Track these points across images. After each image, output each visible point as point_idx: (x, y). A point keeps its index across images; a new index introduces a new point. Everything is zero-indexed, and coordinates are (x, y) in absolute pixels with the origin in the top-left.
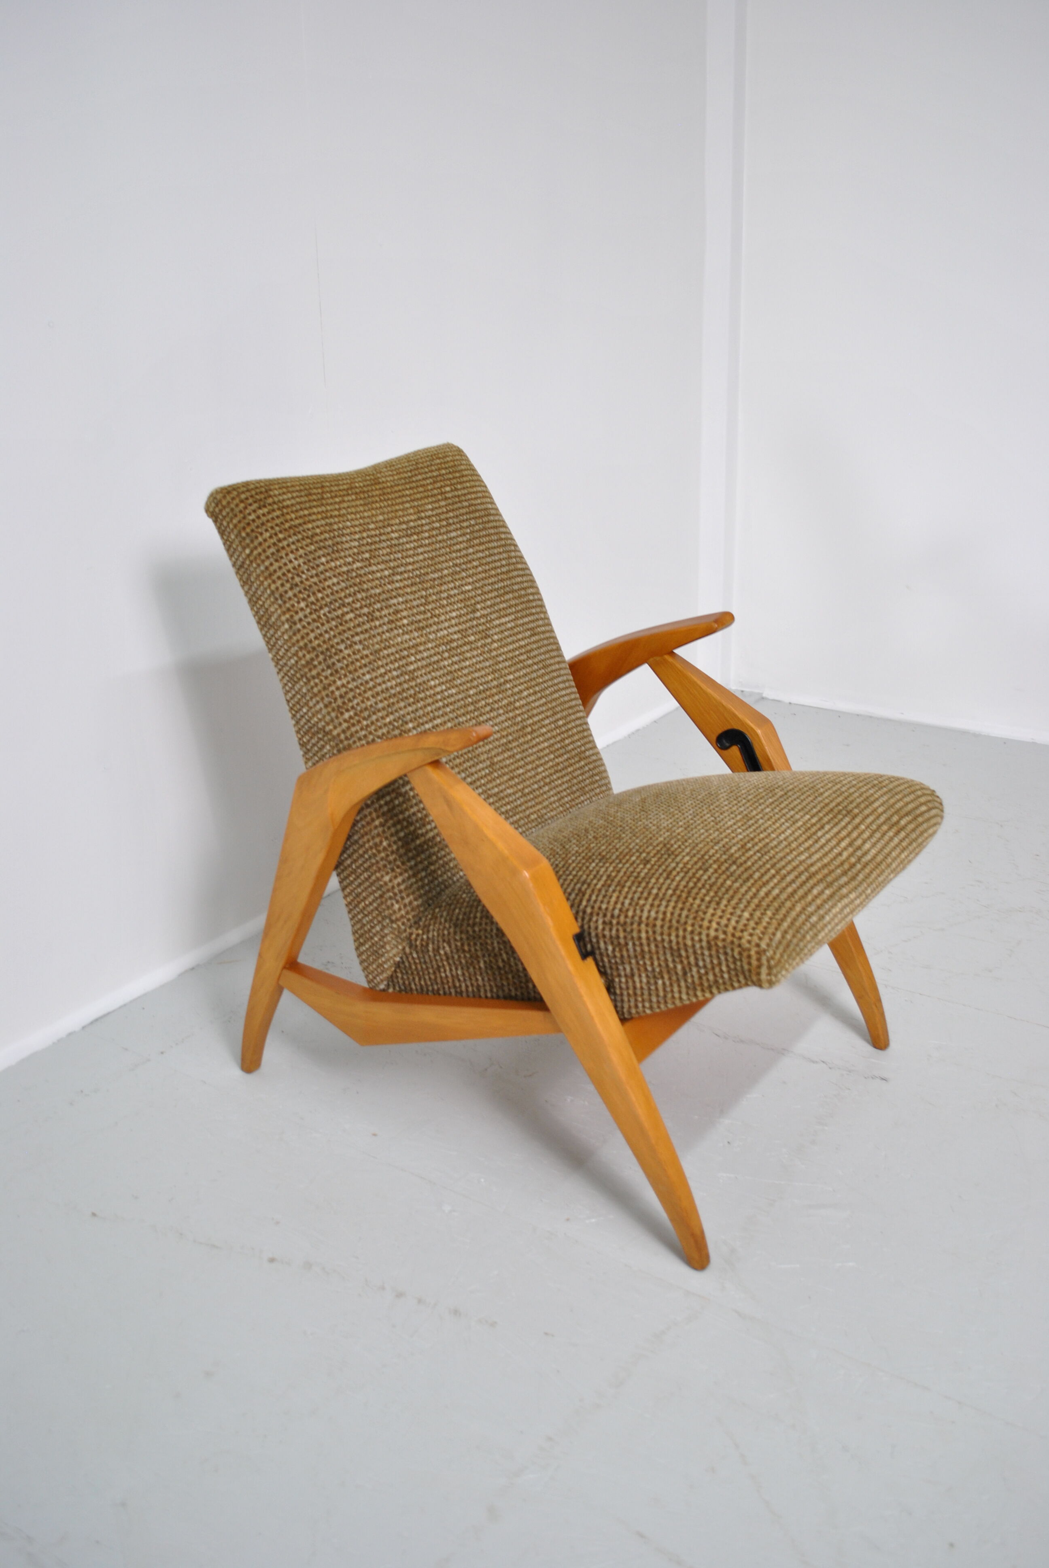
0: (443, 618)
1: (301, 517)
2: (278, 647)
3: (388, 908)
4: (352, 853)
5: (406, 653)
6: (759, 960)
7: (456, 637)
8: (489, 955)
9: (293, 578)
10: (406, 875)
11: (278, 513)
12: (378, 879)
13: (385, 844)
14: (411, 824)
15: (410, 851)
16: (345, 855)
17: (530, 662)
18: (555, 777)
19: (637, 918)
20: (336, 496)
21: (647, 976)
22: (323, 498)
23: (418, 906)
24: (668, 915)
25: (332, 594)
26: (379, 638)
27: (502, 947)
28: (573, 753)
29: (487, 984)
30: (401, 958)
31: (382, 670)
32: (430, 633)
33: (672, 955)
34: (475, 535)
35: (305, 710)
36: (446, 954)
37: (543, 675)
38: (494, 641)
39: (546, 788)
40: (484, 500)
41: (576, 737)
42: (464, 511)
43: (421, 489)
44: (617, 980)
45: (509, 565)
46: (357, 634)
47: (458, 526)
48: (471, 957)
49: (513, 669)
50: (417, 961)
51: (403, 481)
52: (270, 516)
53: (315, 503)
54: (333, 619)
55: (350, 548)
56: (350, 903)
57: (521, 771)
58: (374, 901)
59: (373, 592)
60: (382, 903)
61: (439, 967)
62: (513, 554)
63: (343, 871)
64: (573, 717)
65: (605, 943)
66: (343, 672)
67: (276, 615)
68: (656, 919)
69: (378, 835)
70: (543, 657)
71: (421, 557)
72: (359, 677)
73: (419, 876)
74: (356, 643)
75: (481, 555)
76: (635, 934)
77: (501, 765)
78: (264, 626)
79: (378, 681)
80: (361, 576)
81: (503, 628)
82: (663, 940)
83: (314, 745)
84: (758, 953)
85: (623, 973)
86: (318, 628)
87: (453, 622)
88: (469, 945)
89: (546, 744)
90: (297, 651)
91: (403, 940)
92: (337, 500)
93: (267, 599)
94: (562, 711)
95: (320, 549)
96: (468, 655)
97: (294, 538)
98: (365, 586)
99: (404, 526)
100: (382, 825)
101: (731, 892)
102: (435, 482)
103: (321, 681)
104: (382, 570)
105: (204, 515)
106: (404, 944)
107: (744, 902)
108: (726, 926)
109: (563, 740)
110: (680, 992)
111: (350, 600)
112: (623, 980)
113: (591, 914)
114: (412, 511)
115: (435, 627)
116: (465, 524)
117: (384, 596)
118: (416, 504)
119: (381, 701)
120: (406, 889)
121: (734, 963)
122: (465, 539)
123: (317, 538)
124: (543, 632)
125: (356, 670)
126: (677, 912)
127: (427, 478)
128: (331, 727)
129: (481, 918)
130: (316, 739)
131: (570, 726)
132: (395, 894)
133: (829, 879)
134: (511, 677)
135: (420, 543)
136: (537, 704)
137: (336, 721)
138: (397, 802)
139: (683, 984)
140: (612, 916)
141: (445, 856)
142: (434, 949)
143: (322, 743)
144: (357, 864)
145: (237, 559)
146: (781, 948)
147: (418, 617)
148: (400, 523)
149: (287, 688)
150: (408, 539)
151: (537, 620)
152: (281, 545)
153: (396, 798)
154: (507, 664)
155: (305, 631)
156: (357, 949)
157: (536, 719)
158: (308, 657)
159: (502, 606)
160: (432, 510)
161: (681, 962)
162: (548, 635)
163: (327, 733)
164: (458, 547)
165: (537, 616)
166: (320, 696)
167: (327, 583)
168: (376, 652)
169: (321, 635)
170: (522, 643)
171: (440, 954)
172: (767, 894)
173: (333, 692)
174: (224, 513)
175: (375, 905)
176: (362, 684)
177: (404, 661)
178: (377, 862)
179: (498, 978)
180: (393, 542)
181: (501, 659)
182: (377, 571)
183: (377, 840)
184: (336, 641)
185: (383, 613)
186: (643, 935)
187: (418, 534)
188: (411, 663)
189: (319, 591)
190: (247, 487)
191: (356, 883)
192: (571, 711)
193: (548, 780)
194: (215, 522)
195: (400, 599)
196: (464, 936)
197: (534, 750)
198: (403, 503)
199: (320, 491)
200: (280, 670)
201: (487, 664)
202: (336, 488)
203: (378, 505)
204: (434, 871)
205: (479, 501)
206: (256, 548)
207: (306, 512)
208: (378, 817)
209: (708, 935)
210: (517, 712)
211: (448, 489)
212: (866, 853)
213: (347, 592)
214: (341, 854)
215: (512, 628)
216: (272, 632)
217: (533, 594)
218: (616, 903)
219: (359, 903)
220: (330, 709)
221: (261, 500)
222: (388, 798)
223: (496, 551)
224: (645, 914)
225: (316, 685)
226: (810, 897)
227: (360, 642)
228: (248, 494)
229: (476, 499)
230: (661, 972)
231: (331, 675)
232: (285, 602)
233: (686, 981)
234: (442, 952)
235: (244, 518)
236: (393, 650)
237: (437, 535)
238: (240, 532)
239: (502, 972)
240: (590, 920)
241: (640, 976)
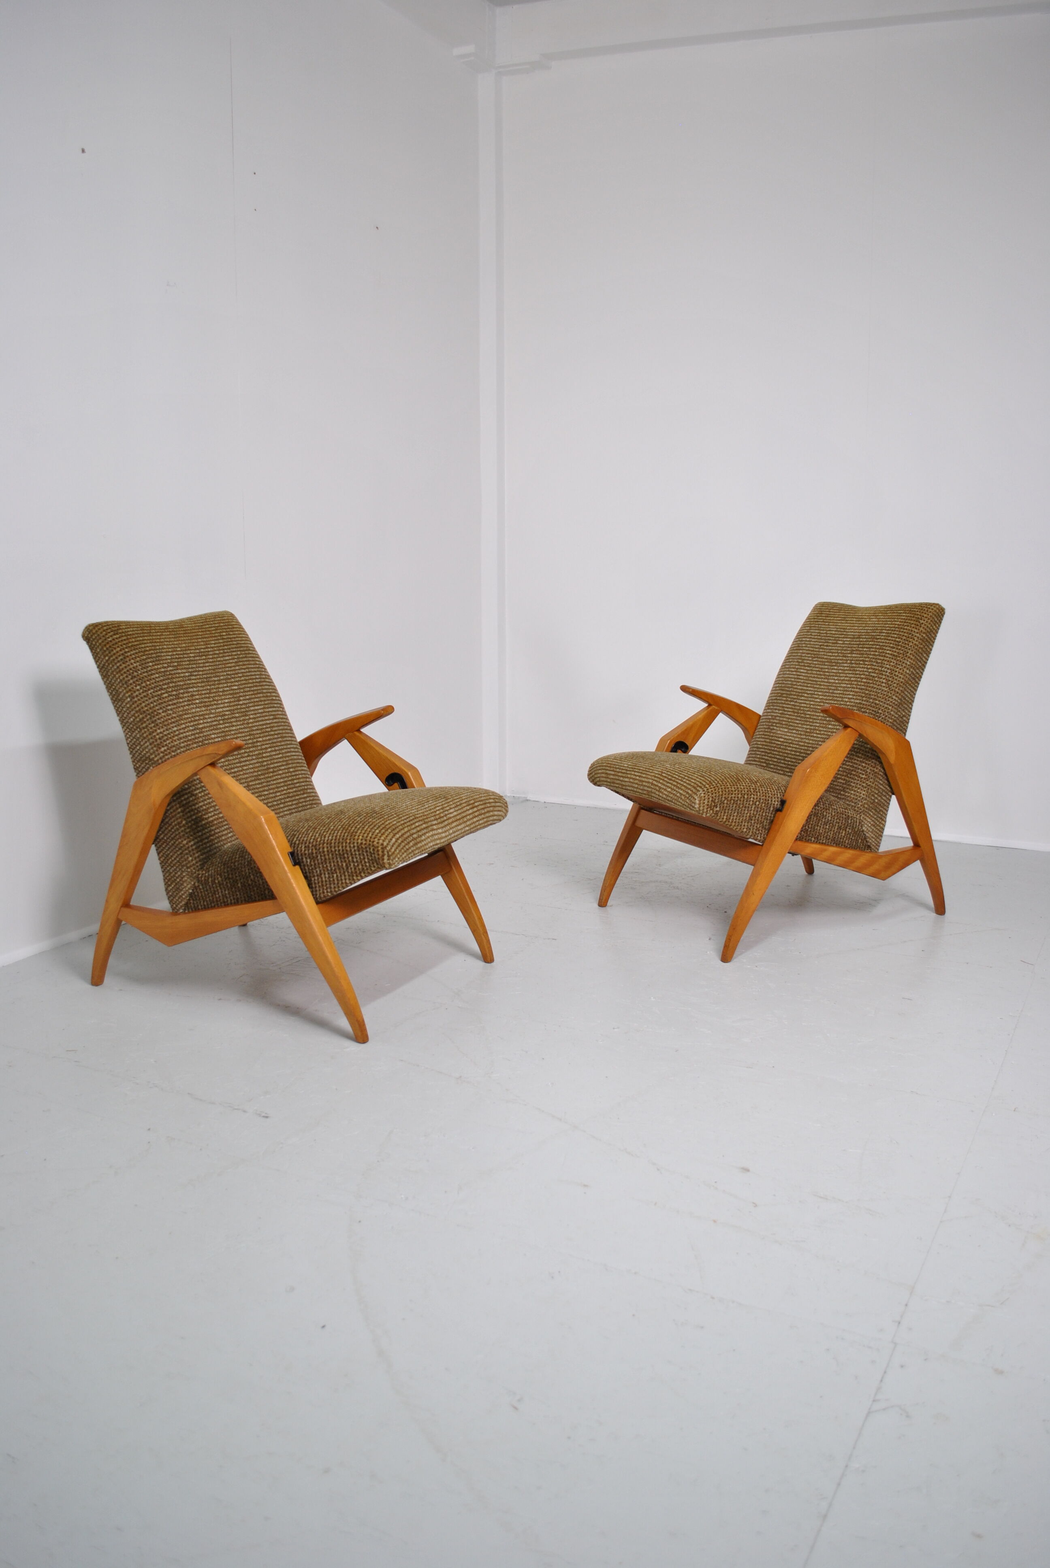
0: (220, 702)
1: (138, 641)
2: (123, 712)
3: (186, 860)
4: (165, 830)
5: (197, 718)
6: (383, 852)
7: (227, 713)
8: (244, 878)
9: (133, 673)
10: (196, 840)
11: (125, 638)
12: (180, 843)
13: (184, 822)
14: (200, 812)
15: (199, 827)
16: (160, 832)
17: (272, 733)
18: (288, 800)
19: (322, 841)
20: (158, 632)
21: (329, 873)
22: (150, 632)
23: (203, 859)
24: (338, 837)
25: (155, 682)
26: (182, 708)
27: (250, 871)
28: (300, 788)
29: (242, 896)
30: (193, 890)
31: (184, 726)
32: (212, 709)
33: (340, 858)
34: (240, 660)
35: (138, 748)
36: (219, 882)
37: (280, 742)
38: (250, 719)
39: (282, 806)
40: (246, 642)
41: (301, 780)
42: (234, 646)
43: (208, 632)
44: (313, 879)
45: (260, 678)
46: (170, 705)
47: (230, 654)
48: (234, 881)
49: (262, 735)
50: (202, 890)
51: (197, 627)
52: (120, 639)
53: (146, 634)
54: (156, 696)
55: (166, 659)
56: (162, 862)
57: (266, 793)
58: (177, 857)
59: (179, 683)
60: (182, 857)
61: (215, 891)
62: (263, 673)
63: (159, 842)
64: (299, 768)
65: (306, 858)
66: (161, 725)
67: (122, 694)
68: (332, 840)
69: (180, 817)
70: (281, 732)
71: (207, 668)
72: (170, 729)
73: (204, 842)
74: (168, 710)
75: (243, 671)
76: (321, 850)
77: (254, 787)
78: (115, 701)
79: (181, 731)
80: (172, 674)
81: (256, 712)
82: (335, 851)
83: (143, 768)
84: (382, 848)
85: (316, 874)
86: (147, 700)
87: (226, 705)
88: (232, 874)
89: (282, 780)
90: (134, 714)
91: (194, 878)
92: (159, 634)
93: (117, 685)
94: (292, 763)
95: (149, 658)
96: (235, 724)
97: (134, 652)
98: (174, 680)
99: (198, 651)
100: (182, 811)
101: (371, 823)
102: (216, 630)
103: (148, 730)
104: (184, 673)
105: (81, 639)
106: (195, 881)
107: (377, 826)
108: (367, 837)
109: (293, 780)
110: (345, 879)
111: (166, 686)
112: (316, 878)
113: (299, 844)
114: (202, 643)
115: (215, 707)
116: (234, 653)
117: (185, 686)
118: (205, 640)
119: (183, 743)
120: (196, 848)
121: (371, 856)
122: (234, 661)
123: (147, 653)
124: (282, 718)
125: (168, 724)
126: (343, 834)
127: (212, 627)
128: (153, 756)
129: (239, 858)
130: (145, 764)
131: (297, 773)
132: (190, 852)
133: (426, 820)
134: (261, 739)
135: (207, 661)
136: (277, 757)
137: (156, 752)
138: (191, 799)
139: (346, 873)
140: (310, 843)
141: (219, 832)
142: (212, 881)
143: (148, 766)
144: (167, 836)
145: (100, 663)
146: (395, 846)
147: (205, 700)
148: (196, 649)
149: (128, 736)
150: (200, 658)
151: (278, 711)
152: (126, 655)
153: (191, 797)
154: (258, 732)
155: (139, 702)
156: (166, 889)
157: (276, 765)
158: (141, 716)
159: (255, 700)
160: (215, 644)
161: (345, 861)
162: (284, 720)
163: (151, 760)
164: (230, 665)
165: (277, 709)
166: (147, 738)
167: (152, 677)
168: (180, 716)
169: (148, 704)
170: (268, 722)
171: (215, 883)
172: (389, 824)
173: (155, 736)
174: (94, 637)
175: (178, 859)
176: (172, 733)
177: (196, 722)
178: (179, 833)
179: (249, 892)
180: (191, 659)
181: (255, 728)
182: (182, 673)
183: (179, 820)
184: (157, 708)
185: (185, 695)
186: (325, 849)
187: (206, 656)
188: (201, 724)
189: (148, 681)
190: (107, 624)
191: (167, 848)
192: (298, 765)
193: (283, 801)
194: (88, 643)
195: (195, 689)
196: (229, 869)
197: (275, 782)
198: (197, 639)
199: (149, 628)
200: (124, 726)
201: (246, 730)
202: (158, 628)
203: (182, 639)
204: (213, 840)
205: (243, 642)
206: (112, 656)
207: (141, 639)
208: (180, 807)
209: (357, 843)
210: (264, 759)
211: (224, 634)
212: (451, 813)
213: (164, 682)
214: (158, 832)
215: (261, 713)
216: (120, 704)
217: (276, 696)
218: (312, 836)
219: (168, 860)
220: (153, 746)
221: (115, 630)
222: (186, 797)
223: (253, 670)
224: (326, 838)
225: (145, 732)
226: (413, 826)
227: (171, 709)
228: (108, 627)
229: (241, 641)
230: (335, 870)
231: (154, 726)
232: (128, 686)
233: (348, 872)
234: (217, 881)
235: (105, 639)
236: (190, 716)
237: (217, 657)
238: (102, 648)
239: (251, 887)
240: (298, 847)
241: (325, 874)
